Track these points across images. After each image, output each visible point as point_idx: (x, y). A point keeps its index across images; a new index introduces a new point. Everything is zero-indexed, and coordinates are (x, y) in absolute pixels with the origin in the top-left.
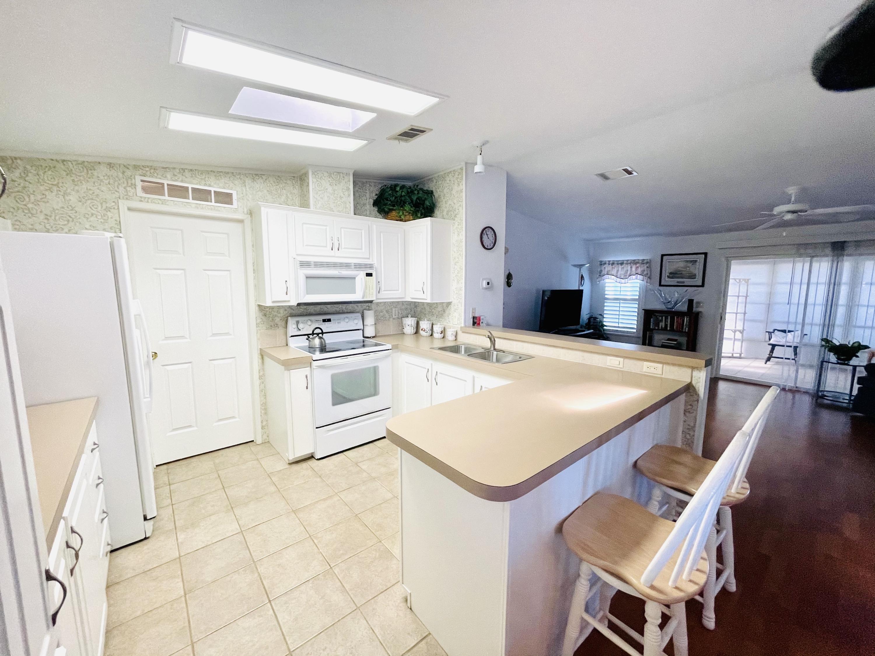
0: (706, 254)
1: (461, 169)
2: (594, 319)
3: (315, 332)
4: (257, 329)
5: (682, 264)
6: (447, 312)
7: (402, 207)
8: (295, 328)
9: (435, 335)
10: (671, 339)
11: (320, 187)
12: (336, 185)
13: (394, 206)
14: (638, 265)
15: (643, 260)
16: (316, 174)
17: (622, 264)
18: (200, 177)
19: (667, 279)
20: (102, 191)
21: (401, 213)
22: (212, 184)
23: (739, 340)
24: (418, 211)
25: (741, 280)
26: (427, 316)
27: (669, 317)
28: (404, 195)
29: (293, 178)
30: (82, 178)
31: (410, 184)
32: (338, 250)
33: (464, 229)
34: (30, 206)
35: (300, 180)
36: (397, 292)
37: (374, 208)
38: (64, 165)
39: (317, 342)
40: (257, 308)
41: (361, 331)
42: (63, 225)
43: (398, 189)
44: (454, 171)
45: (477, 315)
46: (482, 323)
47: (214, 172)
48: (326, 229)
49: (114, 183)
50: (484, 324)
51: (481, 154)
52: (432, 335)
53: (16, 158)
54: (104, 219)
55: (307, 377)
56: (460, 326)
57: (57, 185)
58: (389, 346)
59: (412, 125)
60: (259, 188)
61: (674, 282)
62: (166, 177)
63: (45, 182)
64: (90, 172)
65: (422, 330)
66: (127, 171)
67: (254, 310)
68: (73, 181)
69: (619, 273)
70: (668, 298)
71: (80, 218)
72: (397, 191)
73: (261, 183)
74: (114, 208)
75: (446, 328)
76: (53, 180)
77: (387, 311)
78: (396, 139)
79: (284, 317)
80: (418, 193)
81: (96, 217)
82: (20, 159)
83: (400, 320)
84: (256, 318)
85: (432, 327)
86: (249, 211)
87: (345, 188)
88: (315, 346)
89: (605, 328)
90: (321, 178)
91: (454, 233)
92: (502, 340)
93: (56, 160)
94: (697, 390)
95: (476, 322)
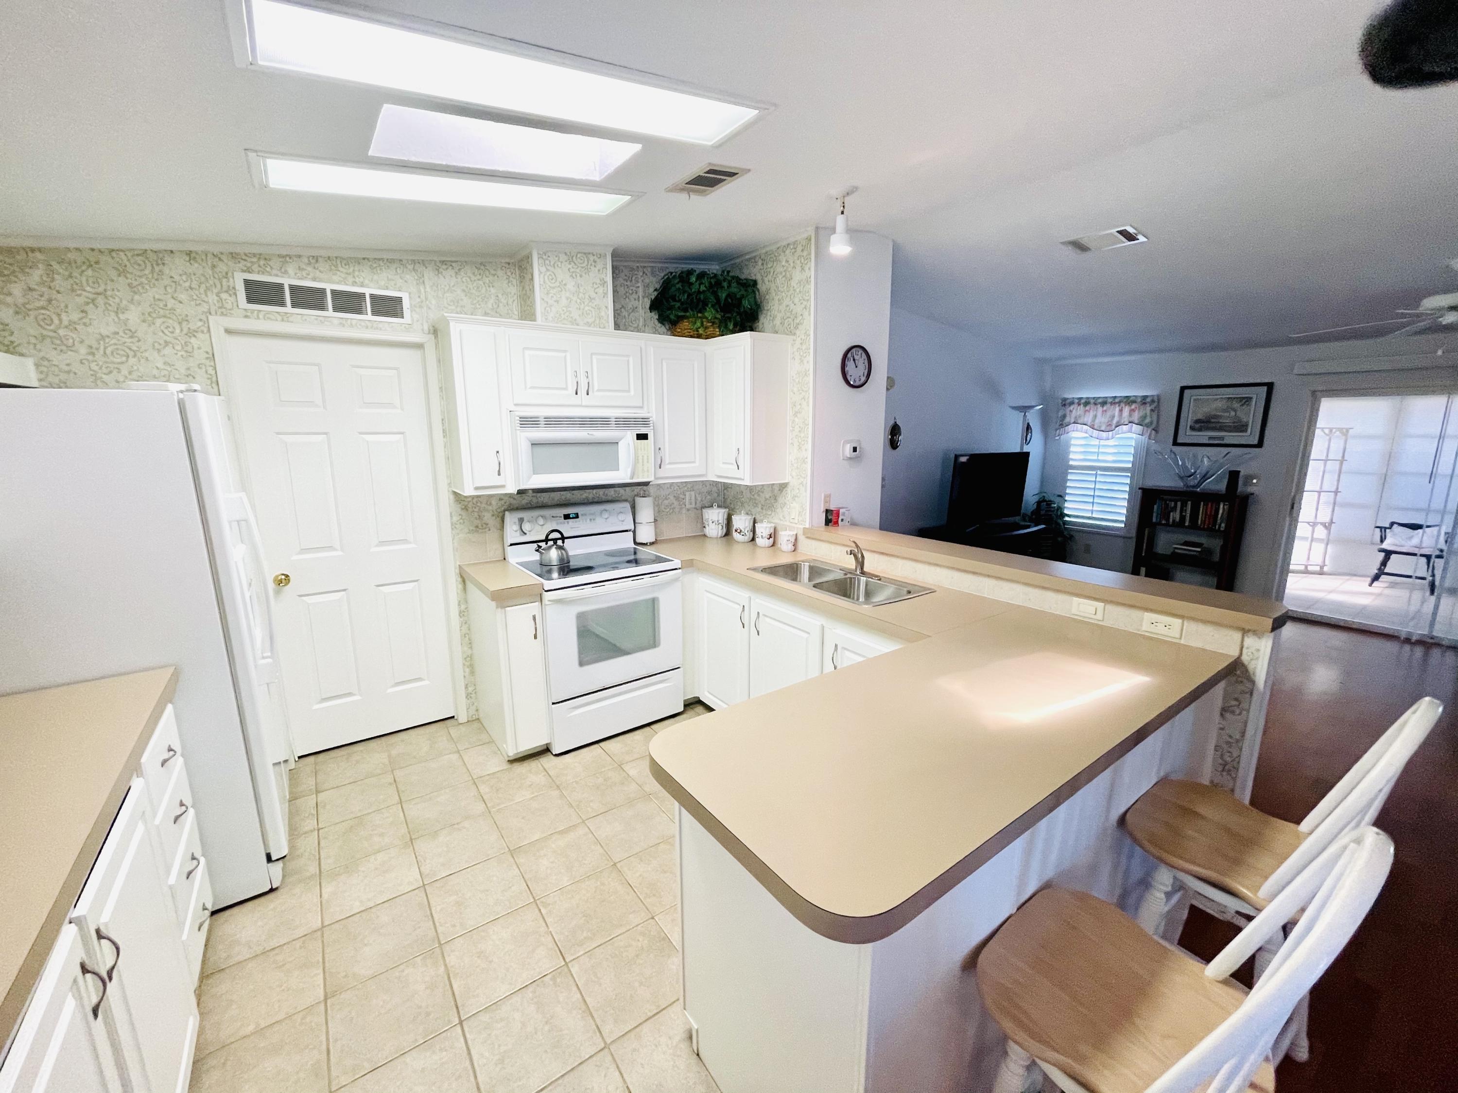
0: (1270, 386)
1: (809, 239)
2: (1047, 504)
3: (550, 537)
4: (454, 532)
5: (1220, 404)
6: (781, 500)
7: (700, 312)
8: (516, 531)
9: (759, 541)
10: (1193, 542)
11: (553, 281)
12: (581, 276)
13: (686, 310)
14: (1133, 407)
15: (1145, 397)
16: (544, 257)
17: (1104, 403)
18: (344, 271)
19: (1189, 432)
20: (181, 302)
21: (699, 324)
22: (366, 282)
23: (1320, 540)
24: (730, 318)
25: (1334, 430)
26: (746, 506)
27: (1189, 503)
28: (704, 291)
29: (507, 266)
30: (143, 280)
31: (717, 267)
32: (588, 394)
33: (812, 351)
34: (62, 332)
35: (519, 269)
36: (693, 465)
37: (653, 314)
38: (113, 258)
39: (554, 554)
40: (452, 497)
41: (631, 534)
42: (119, 363)
43: (693, 279)
44: (794, 243)
45: (832, 507)
46: (842, 520)
47: (368, 259)
48: (565, 357)
49: (199, 287)
50: (846, 523)
51: (842, 213)
52: (753, 539)
53: (33, 250)
54: (186, 351)
55: (534, 618)
56: (802, 527)
57: (104, 293)
58: (677, 563)
59: (710, 164)
60: (448, 287)
61: (1204, 436)
62: (286, 272)
63: (85, 290)
64: (157, 269)
65: (736, 531)
66: (221, 264)
67: (446, 499)
68: (129, 285)
69: (1097, 421)
70: (1189, 467)
71: (146, 351)
72: (691, 284)
73: (451, 276)
74: (203, 332)
75: (779, 528)
76: (96, 285)
77: (677, 498)
78: (682, 190)
79: (499, 510)
80: (729, 286)
81: (174, 348)
82: (40, 250)
83: (700, 511)
84: (451, 514)
85: (754, 526)
86: (431, 328)
87: (598, 281)
88: (550, 561)
89: (1067, 519)
90: (554, 265)
91: (794, 358)
92: (876, 556)
93: (100, 251)
94: (1251, 673)
95: (831, 518)
